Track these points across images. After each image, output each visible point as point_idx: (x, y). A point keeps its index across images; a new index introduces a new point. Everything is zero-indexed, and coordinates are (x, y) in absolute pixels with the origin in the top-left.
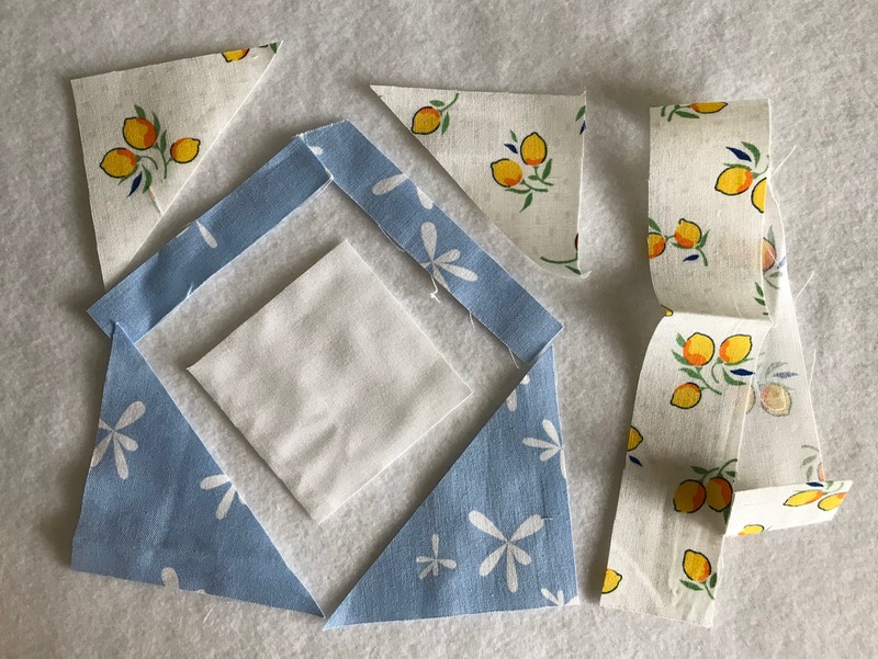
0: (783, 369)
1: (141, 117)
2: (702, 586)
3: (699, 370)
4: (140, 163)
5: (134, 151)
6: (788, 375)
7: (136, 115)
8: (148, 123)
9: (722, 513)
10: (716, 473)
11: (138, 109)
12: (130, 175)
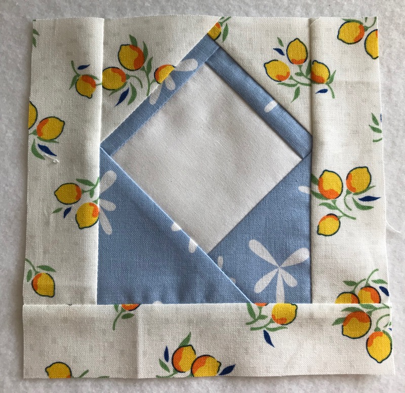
1: (134, 45)
4: (129, 81)
5: (126, 72)
7: (129, 42)
8: (139, 51)
11: (132, 38)
12: (119, 89)
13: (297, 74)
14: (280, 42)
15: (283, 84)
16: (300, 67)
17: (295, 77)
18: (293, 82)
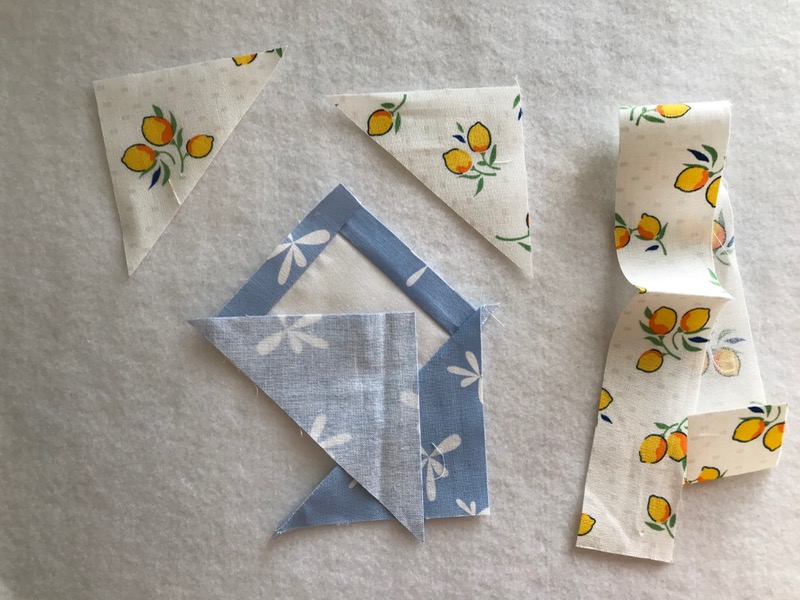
0: (732, 336)
1: (158, 115)
2: (663, 526)
3: (662, 338)
4: (158, 158)
5: (154, 148)
6: (737, 340)
7: (154, 114)
8: (165, 122)
9: (681, 463)
10: (675, 429)
11: (156, 109)
12: (149, 170)
13: (480, 163)
14: (460, 128)
15: (466, 176)
16: (483, 155)
17: (478, 167)
18: (475, 173)
